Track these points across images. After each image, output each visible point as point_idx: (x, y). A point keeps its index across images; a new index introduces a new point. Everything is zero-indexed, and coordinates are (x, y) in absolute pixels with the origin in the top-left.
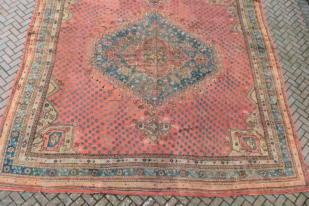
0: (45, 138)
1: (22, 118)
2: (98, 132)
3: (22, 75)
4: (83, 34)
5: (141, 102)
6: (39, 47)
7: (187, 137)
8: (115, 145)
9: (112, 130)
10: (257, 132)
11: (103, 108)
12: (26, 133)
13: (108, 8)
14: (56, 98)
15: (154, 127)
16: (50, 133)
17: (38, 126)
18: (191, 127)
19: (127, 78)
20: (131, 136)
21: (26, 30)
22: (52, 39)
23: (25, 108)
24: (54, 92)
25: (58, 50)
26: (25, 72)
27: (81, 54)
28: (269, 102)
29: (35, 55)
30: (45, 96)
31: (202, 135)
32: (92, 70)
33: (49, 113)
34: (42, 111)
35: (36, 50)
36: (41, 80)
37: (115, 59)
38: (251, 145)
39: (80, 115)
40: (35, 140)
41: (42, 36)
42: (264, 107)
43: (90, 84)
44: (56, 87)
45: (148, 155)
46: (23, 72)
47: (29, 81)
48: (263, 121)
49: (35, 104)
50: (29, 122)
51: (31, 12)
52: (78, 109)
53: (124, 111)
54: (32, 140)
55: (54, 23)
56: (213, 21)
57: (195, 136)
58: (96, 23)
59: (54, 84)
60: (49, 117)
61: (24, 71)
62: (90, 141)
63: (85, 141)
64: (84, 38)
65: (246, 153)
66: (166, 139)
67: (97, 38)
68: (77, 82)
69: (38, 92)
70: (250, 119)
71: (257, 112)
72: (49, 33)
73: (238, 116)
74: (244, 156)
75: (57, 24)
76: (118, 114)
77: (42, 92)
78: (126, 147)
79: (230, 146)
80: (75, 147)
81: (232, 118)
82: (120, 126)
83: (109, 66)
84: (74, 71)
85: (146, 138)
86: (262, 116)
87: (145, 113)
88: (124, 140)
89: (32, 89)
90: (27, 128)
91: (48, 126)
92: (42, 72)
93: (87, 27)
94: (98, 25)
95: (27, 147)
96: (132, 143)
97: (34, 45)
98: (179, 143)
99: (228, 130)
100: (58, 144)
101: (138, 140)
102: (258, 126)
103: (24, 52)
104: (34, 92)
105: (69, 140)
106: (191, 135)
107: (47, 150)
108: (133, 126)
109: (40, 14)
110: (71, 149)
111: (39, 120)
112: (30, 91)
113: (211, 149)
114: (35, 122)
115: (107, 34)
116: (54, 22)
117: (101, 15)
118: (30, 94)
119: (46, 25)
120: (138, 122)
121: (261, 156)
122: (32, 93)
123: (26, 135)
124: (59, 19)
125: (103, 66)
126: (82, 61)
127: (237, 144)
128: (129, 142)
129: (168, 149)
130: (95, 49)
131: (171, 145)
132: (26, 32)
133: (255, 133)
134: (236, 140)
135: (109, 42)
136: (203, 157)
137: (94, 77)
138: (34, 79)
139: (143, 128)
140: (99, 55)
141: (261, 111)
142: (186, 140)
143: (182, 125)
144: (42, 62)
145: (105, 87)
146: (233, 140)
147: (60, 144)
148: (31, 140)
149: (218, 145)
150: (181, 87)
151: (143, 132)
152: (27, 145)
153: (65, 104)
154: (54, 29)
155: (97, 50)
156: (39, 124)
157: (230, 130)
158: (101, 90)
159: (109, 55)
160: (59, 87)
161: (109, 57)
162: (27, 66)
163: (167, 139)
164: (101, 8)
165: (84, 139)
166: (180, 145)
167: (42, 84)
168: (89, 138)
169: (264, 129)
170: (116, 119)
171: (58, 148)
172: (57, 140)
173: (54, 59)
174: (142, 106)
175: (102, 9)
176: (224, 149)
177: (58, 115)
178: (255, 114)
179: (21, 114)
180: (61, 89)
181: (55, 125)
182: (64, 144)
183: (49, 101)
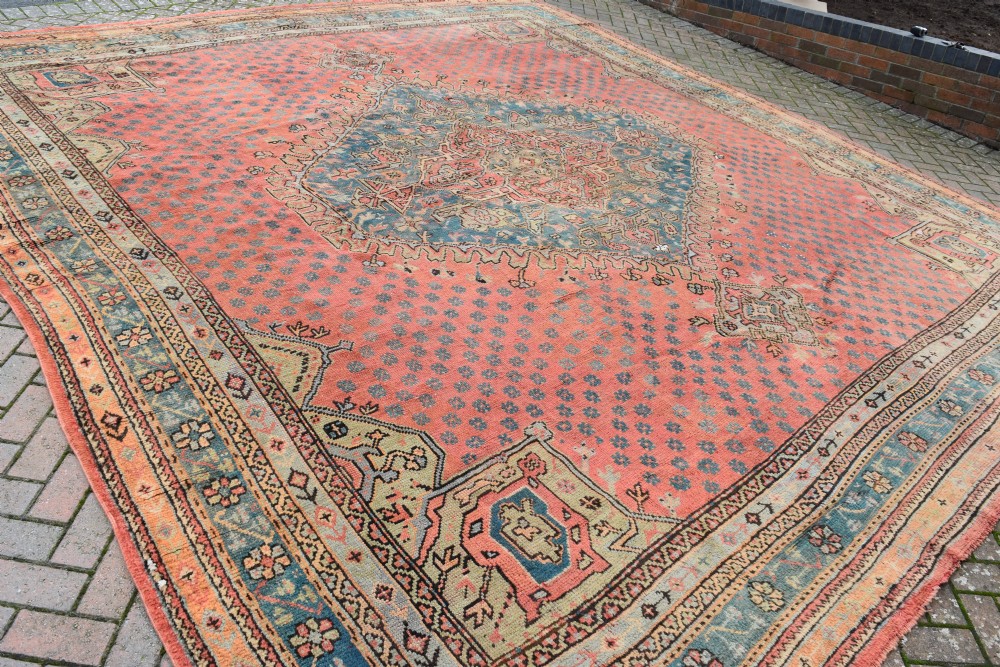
0: (484, 553)
1: (268, 540)
3: (81, 376)
9: (678, 379)
10: (934, 223)
12: (371, 593)
14: (347, 386)
15: (762, 310)
16: (480, 521)
17: (393, 530)
18: (829, 270)
20: (748, 366)
22: (107, 220)
23: (241, 490)
24: (312, 371)
27: (286, 226)
30: (287, 401)
33: (385, 452)
34: (340, 462)
35: (66, 273)
40: (448, 593)
44: (305, 351)
47: (145, 381)
48: (911, 201)
49: (271, 452)
50: (329, 537)
53: (635, 312)
55: (63, 178)
59: (279, 343)
60: (397, 468)
61: (77, 361)
62: (661, 454)
63: (645, 464)
65: (986, 268)
66: (828, 323)
68: (370, 302)
69: (238, 402)
72: (73, 210)
73: (866, 210)
74: (995, 274)
76: (628, 326)
77: (256, 394)
79: (946, 268)
80: (640, 504)
82: (681, 356)
83: (424, 223)
84: (315, 277)
85: (787, 348)
87: (692, 290)
88: (745, 385)
90: (350, 566)
91: (439, 500)
92: (176, 328)
94: (250, 143)
95: (444, 651)
99: (893, 243)
100: (569, 541)
101: (777, 363)
104: (217, 411)
105: (588, 498)
106: (857, 285)
107: (555, 596)
108: (715, 337)
111: (367, 503)
112: (189, 416)
114: (356, 521)
120: (711, 320)
122: (215, 420)
123: (378, 603)
125: (401, 229)
126: (308, 241)
127: (949, 260)
130: (319, 198)
133: (937, 227)
134: (934, 252)
135: (345, 171)
136: (948, 316)
137: (413, 268)
138: (165, 368)
139: (743, 328)
140: (354, 208)
141: (878, 187)
143: (810, 276)
144: (138, 299)
145: (485, 279)
147: (575, 531)
149: (928, 279)
151: (758, 337)
152: (436, 641)
154: (84, 193)
155: (327, 198)
156: (387, 517)
157: (895, 238)
158: (483, 291)
160: (316, 346)
163: (831, 322)
165: (635, 459)
167: (223, 367)
172: (544, 527)
174: (661, 278)
176: (948, 279)
177: (427, 439)
178: (880, 196)
179: (244, 528)
180: (328, 348)
181: (462, 479)
182: (592, 523)
183: (330, 412)
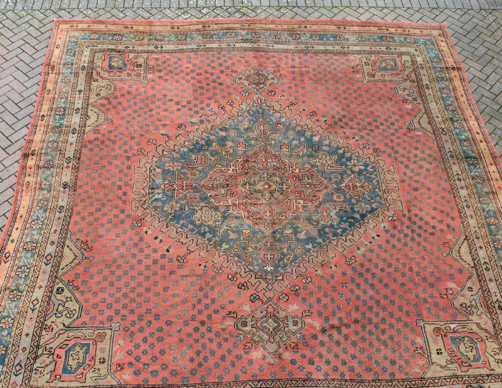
0: (58, 355)
1: (12, 317)
2: (160, 339)
3: (13, 233)
4: (126, 151)
5: (243, 276)
6: (43, 180)
7: (338, 343)
8: (195, 364)
9: (189, 335)
10: (478, 325)
11: (168, 292)
12: (21, 347)
13: (171, 100)
14: (77, 276)
15: (271, 324)
16: (67, 345)
17: (44, 333)
18: (345, 321)
19: (213, 231)
20: (225, 346)
21: (20, 149)
22: (68, 163)
23: (19, 297)
24: (73, 265)
25: (79, 183)
26: (17, 229)
27: (124, 190)
28: (497, 262)
29: (37, 195)
30: (56, 272)
31: (368, 336)
32: (145, 219)
33: (65, 307)
34: (51, 303)
35: (38, 186)
36: (49, 242)
37: (189, 194)
38: (470, 353)
39: (125, 307)
40: (38, 361)
41: (49, 158)
42: (488, 274)
43: (142, 245)
44: (77, 255)
45: (261, 383)
46: (14, 229)
47: (26, 244)
48: (489, 302)
49: (37, 289)
50: (26, 325)
51: (29, 115)
52: (120, 295)
53: (211, 296)
54: (32, 361)
55: (70, 133)
56: (373, 113)
57: (354, 339)
58: (151, 128)
59: (74, 248)
60: (64, 314)
61: (15, 227)
62: (145, 359)
63: (135, 359)
64: (128, 158)
65: (459, 369)
66: (295, 348)
67: (152, 157)
68: (118, 243)
69: (44, 266)
70: (461, 300)
71: (474, 284)
72: (62, 152)
73: (438, 295)
74: (457, 377)
75: (76, 135)
76: (199, 301)
77: (51, 265)
78: (218, 368)
79: (426, 356)
80: (116, 371)
81: (426, 300)
82: (204, 326)
83: (178, 209)
84: (111, 222)
85: (256, 348)
86: (485, 291)
87: (252, 298)
88: (213, 353)
89: (31, 261)
90: (23, 336)
91: (64, 331)
92: (51, 226)
93: (132, 138)
94: (153, 132)
95: (22, 374)
96: (229, 359)
97: (35, 175)
98: (322, 355)
99: (418, 325)
100: (82, 368)
101: (241, 352)
102: (479, 313)
103: (15, 189)
104: (35, 266)
105: (104, 359)
106: (346, 337)
107: (61, 380)
108: (230, 325)
109: (45, 118)
110: (109, 376)
111: (45, 320)
112: (27, 264)
113: (387, 364)
114: (37, 324)
115: (172, 148)
116: (71, 130)
117: (158, 113)
118: (28, 270)
119: (55, 138)
120: (239, 317)
121: (491, 375)
122: (32, 269)
123: (20, 351)
124: (81, 125)
125: (165, 209)
126: (125, 201)
127: (439, 353)
128: (223, 358)
129: (301, 369)
130: (150, 178)
131: (306, 361)
132: (20, 153)
133: (475, 328)
134: (437, 343)
135: (176, 164)
136: (374, 381)
137: (149, 232)
138: (35, 241)
139: (248, 328)
140: (158, 189)
141: (482, 282)
142: (336, 349)
143: (327, 319)
144: (49, 207)
145: (170, 250)
146: (431, 344)
147: (87, 366)
148: (30, 360)
149: (401, 356)
150: (319, 244)
151: (249, 336)
152: (23, 370)
153: (95, 288)
154: (71, 144)
155: (153, 179)
156: (45, 328)
157: (424, 323)
158: (163, 256)
159: (176, 188)
160: (83, 254)
161: (176, 191)
162: (21, 217)
163: (298, 348)
164: (159, 100)
165: (134, 355)
166: (324, 360)
167: (50, 249)
168: (143, 352)
169: (492, 319)
170: (195, 312)
171: (84, 375)
172: (81, 359)
173: (72, 200)
174: (245, 284)
175: (160, 103)
176: (415, 363)
177: (81, 308)
178: (470, 289)
179: (10, 309)
180: (86, 257)
181: (76, 329)
182: (94, 367)
183: (64, 283)
